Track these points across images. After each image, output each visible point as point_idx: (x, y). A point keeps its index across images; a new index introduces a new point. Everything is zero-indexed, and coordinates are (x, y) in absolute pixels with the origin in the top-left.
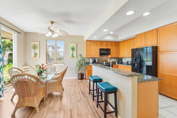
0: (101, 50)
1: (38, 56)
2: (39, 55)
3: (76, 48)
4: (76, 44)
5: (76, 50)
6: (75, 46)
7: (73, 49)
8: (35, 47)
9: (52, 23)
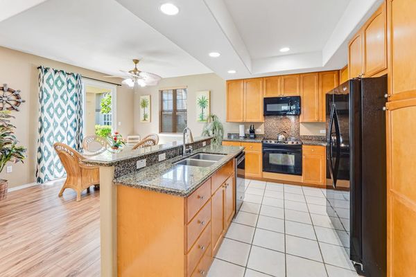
0: (267, 101)
1: (148, 119)
2: (149, 117)
3: (208, 101)
4: (210, 92)
5: (208, 104)
6: (207, 98)
7: (202, 104)
8: (144, 105)
9: (136, 62)
